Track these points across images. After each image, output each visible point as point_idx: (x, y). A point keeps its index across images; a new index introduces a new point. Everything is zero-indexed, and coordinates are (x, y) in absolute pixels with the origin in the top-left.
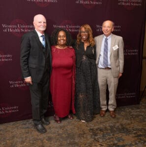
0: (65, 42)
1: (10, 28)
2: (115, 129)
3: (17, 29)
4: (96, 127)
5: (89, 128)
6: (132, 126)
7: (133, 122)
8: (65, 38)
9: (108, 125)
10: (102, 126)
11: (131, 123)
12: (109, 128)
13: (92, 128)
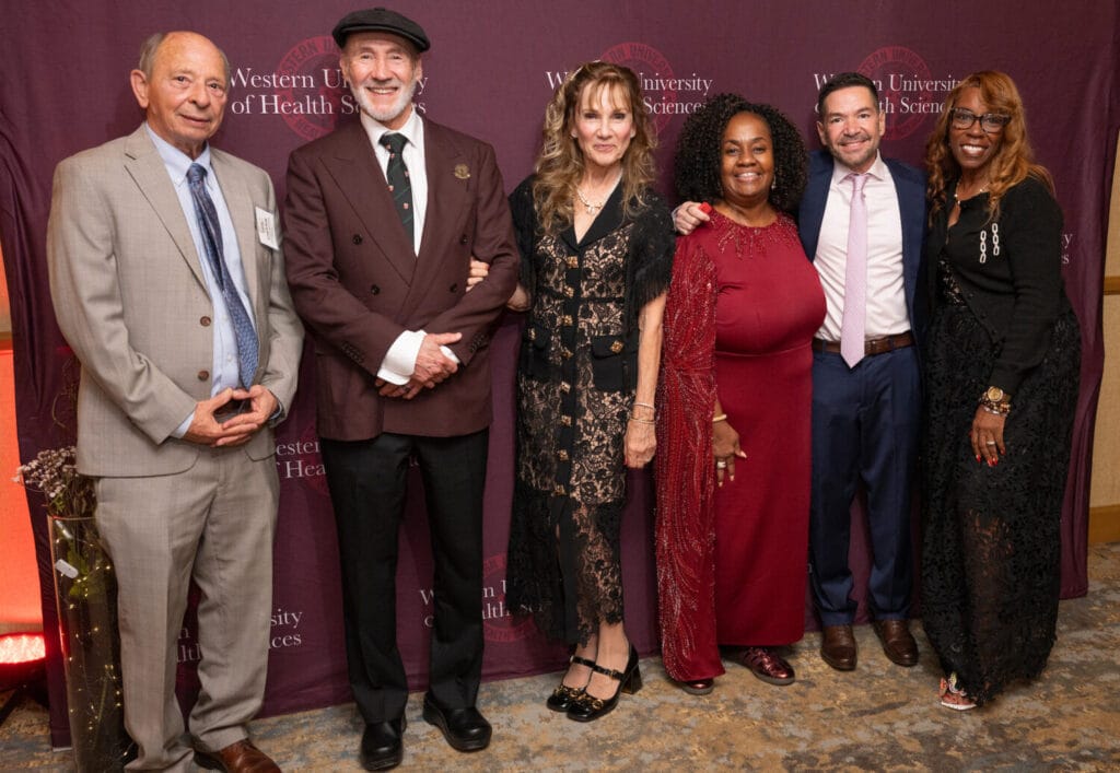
0: (765, 179)
1: (270, 92)
2: (953, 752)
3: (315, 96)
4: (831, 743)
5: (782, 752)
6: (1062, 730)
7: (1067, 709)
8: (764, 159)
9: (902, 728)
10: (862, 735)
11: (1058, 714)
12: (914, 746)
13: (802, 748)
